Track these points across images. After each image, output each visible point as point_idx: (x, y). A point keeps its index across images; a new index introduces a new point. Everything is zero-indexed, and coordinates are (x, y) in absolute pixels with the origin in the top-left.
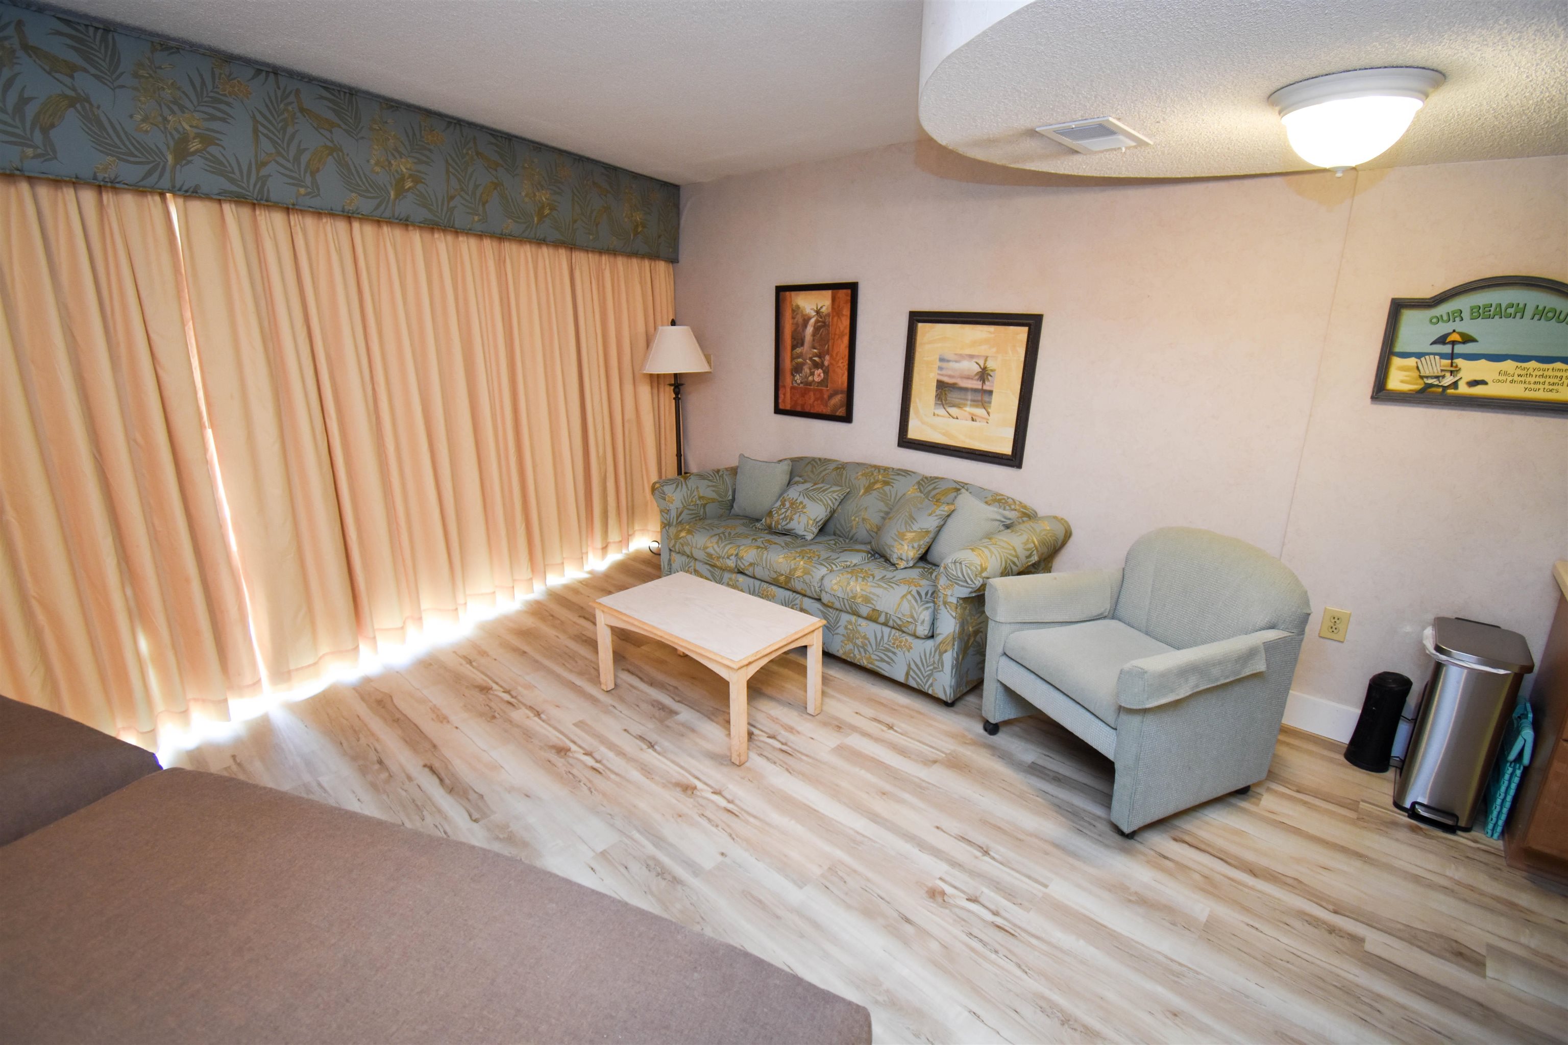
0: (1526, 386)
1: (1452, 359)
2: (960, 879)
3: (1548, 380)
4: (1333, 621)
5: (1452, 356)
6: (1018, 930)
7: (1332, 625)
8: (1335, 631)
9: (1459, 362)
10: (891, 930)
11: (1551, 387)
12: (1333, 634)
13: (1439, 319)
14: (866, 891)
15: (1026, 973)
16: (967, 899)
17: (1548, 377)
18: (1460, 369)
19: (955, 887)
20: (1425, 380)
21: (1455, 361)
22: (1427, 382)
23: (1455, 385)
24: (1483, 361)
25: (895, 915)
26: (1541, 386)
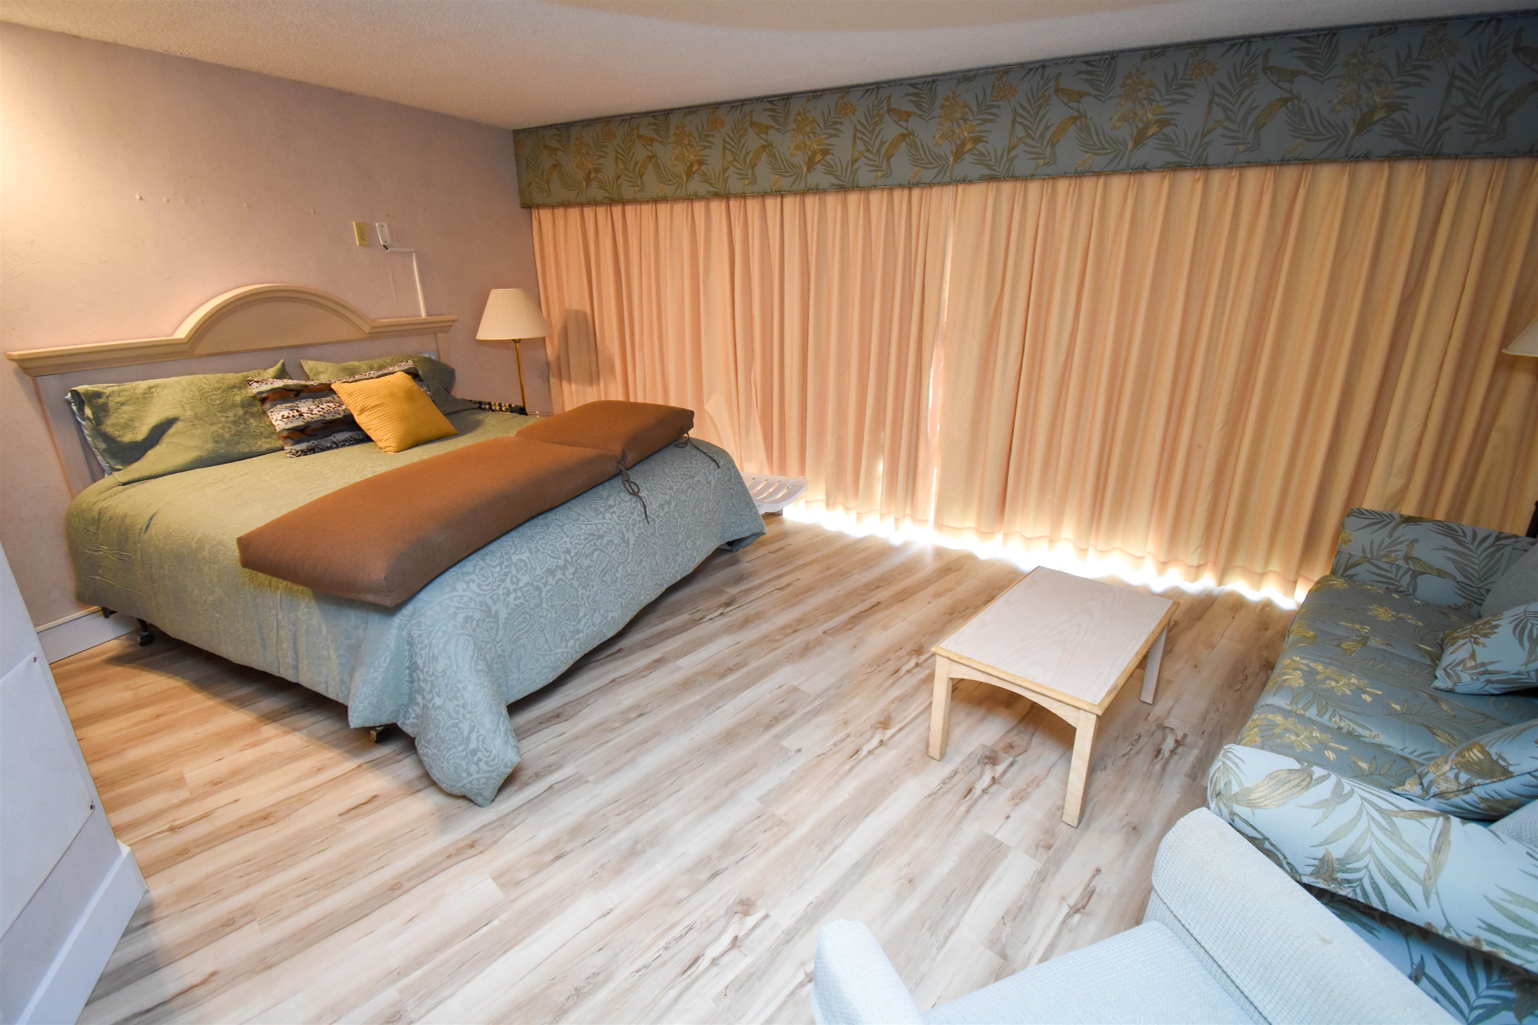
2: (767, 937)
6: (689, 980)
10: (704, 861)
14: (753, 847)
15: (637, 971)
16: (736, 937)
19: (754, 928)
25: (722, 866)
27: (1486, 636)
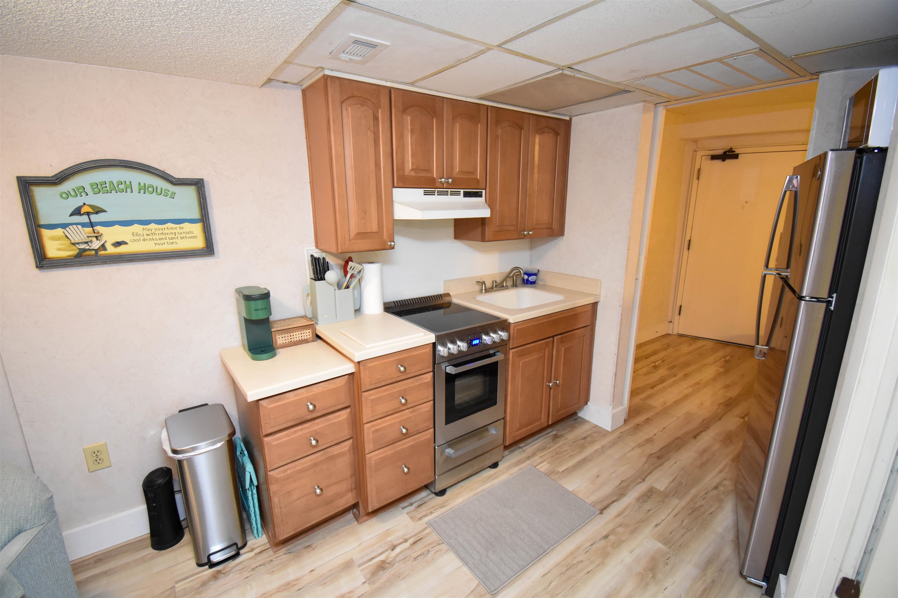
0: (156, 242)
1: (92, 227)
3: (168, 236)
4: (95, 455)
5: (92, 225)
7: (95, 458)
8: (100, 462)
9: (98, 228)
11: (171, 241)
12: (99, 465)
13: (68, 195)
17: (166, 234)
18: (102, 234)
20: (77, 246)
21: (95, 228)
22: (79, 247)
23: (103, 247)
24: (117, 227)
26: (165, 241)
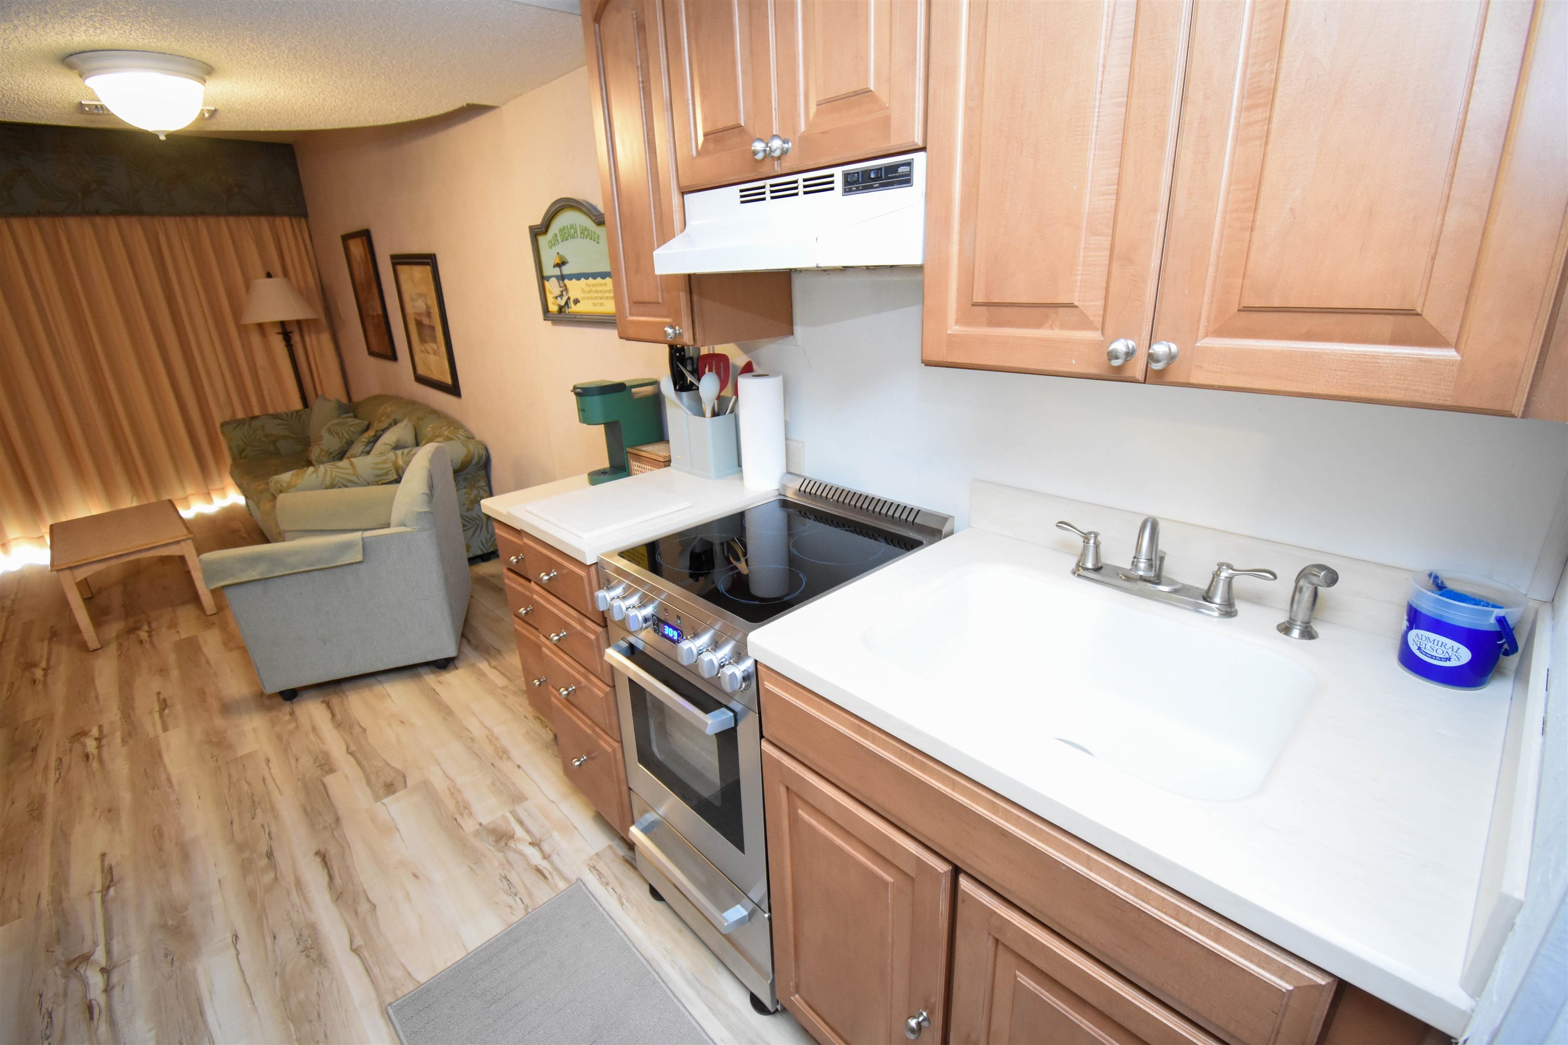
0: (592, 301)
13: (551, 243)
27: (320, 441)
